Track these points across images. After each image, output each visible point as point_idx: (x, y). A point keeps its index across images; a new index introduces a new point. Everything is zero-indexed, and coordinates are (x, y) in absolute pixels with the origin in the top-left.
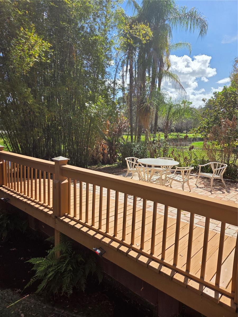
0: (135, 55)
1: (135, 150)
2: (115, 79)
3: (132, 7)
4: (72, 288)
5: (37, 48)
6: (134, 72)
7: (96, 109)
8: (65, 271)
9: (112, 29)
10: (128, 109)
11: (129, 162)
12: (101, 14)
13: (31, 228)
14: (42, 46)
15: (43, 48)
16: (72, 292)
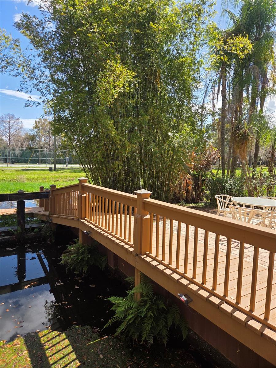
0: (229, 73)
1: (227, 186)
2: (203, 103)
3: (226, 19)
4: (153, 338)
5: (122, 79)
6: (228, 94)
7: (181, 139)
8: (146, 316)
9: (202, 47)
10: (219, 138)
11: (219, 201)
12: (189, 33)
13: (110, 265)
14: (127, 75)
15: (127, 78)
16: (153, 342)
